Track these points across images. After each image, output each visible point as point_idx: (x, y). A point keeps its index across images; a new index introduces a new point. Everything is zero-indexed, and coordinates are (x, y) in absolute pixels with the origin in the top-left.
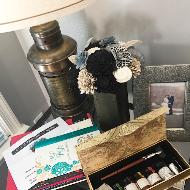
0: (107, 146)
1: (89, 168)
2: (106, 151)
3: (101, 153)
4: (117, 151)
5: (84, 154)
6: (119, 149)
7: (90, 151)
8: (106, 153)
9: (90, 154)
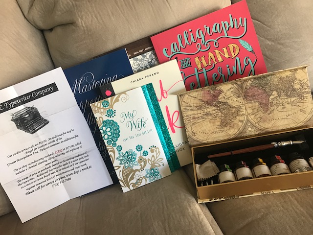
0: (218, 107)
1: (194, 133)
2: (218, 116)
3: (211, 115)
4: (233, 120)
5: (188, 109)
6: (235, 117)
7: (197, 107)
8: (217, 118)
9: (196, 112)
